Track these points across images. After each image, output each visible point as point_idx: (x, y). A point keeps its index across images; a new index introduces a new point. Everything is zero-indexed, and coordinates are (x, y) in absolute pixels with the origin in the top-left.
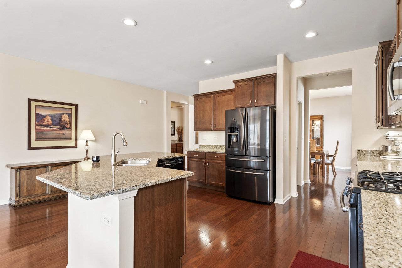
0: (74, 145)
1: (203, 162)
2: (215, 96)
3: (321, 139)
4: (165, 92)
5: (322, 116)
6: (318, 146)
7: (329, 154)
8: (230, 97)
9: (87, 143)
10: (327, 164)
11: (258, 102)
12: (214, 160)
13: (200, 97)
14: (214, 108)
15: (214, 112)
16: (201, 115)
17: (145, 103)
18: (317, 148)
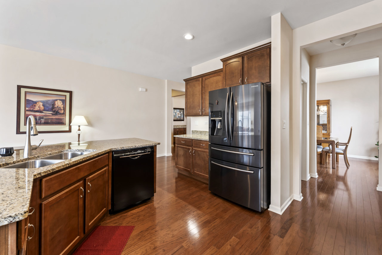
0: (68, 130)
1: (189, 149)
2: (204, 78)
3: (328, 125)
4: (166, 81)
5: (329, 100)
6: (324, 132)
7: (339, 142)
8: (219, 78)
9: (79, 128)
10: (338, 154)
11: (249, 81)
12: (199, 147)
13: (190, 81)
14: (203, 92)
15: (203, 96)
16: (191, 100)
17: (145, 91)
18: (323, 134)
